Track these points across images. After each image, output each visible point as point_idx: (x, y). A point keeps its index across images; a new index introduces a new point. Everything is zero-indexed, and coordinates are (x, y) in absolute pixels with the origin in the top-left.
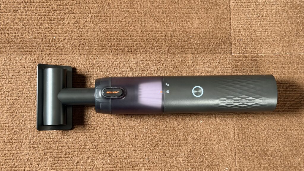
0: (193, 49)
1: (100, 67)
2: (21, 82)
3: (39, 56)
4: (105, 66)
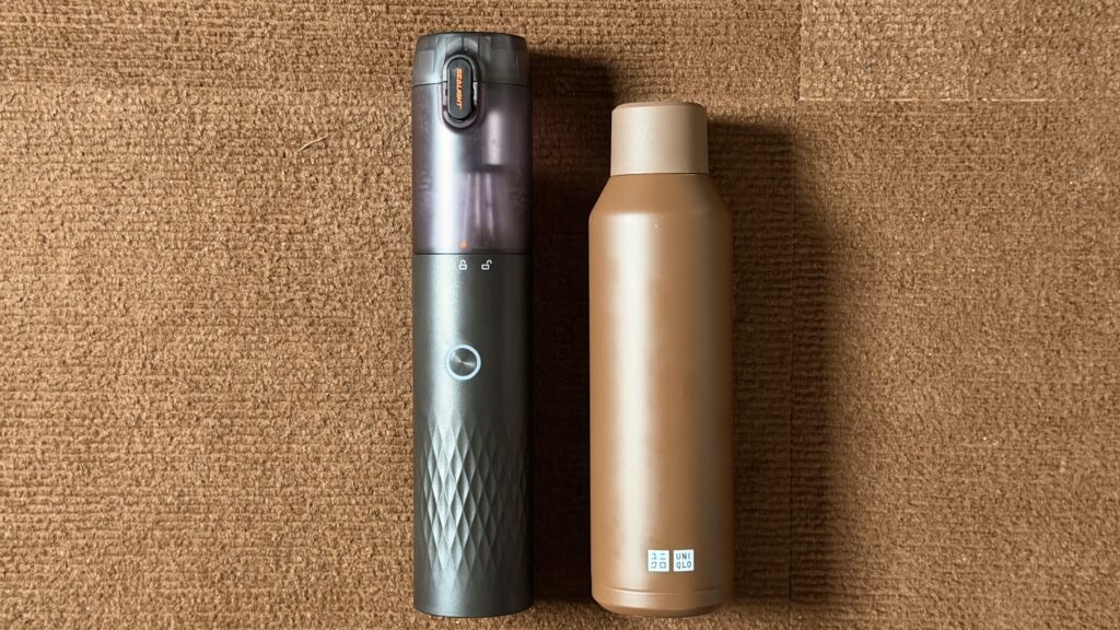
1: (365, 134)
2: (111, 175)
3: (167, 92)
4: (379, 129)
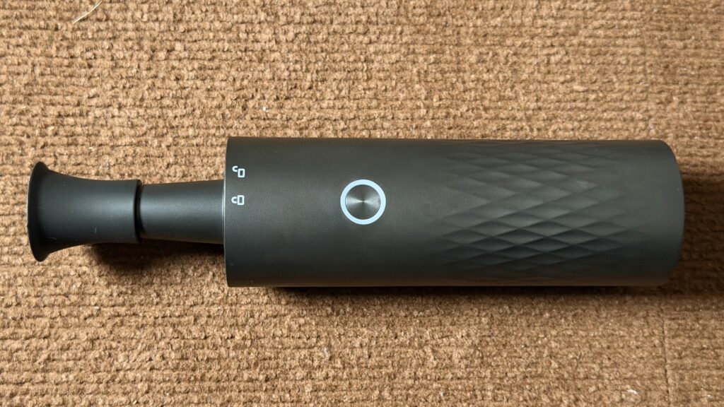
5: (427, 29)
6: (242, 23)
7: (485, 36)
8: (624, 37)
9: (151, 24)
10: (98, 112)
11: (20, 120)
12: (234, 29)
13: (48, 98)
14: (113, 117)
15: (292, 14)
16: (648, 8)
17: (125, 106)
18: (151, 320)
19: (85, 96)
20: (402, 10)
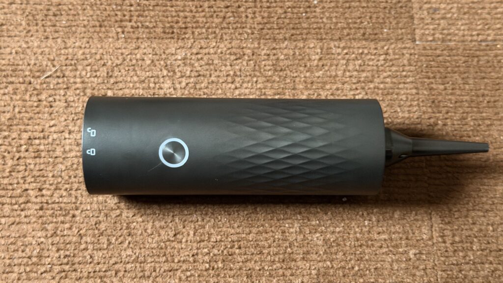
0: (322, 30)
1: (93, 67)
5: (273, 79)
6: (152, 77)
7: (312, 83)
8: (404, 83)
9: (92, 79)
10: (55, 136)
11: (4, 142)
12: (146, 81)
13: (23, 127)
14: (65, 139)
15: (185, 71)
16: (419, 64)
17: (73, 132)
18: (86, 274)
19: (47, 125)
20: (257, 67)
